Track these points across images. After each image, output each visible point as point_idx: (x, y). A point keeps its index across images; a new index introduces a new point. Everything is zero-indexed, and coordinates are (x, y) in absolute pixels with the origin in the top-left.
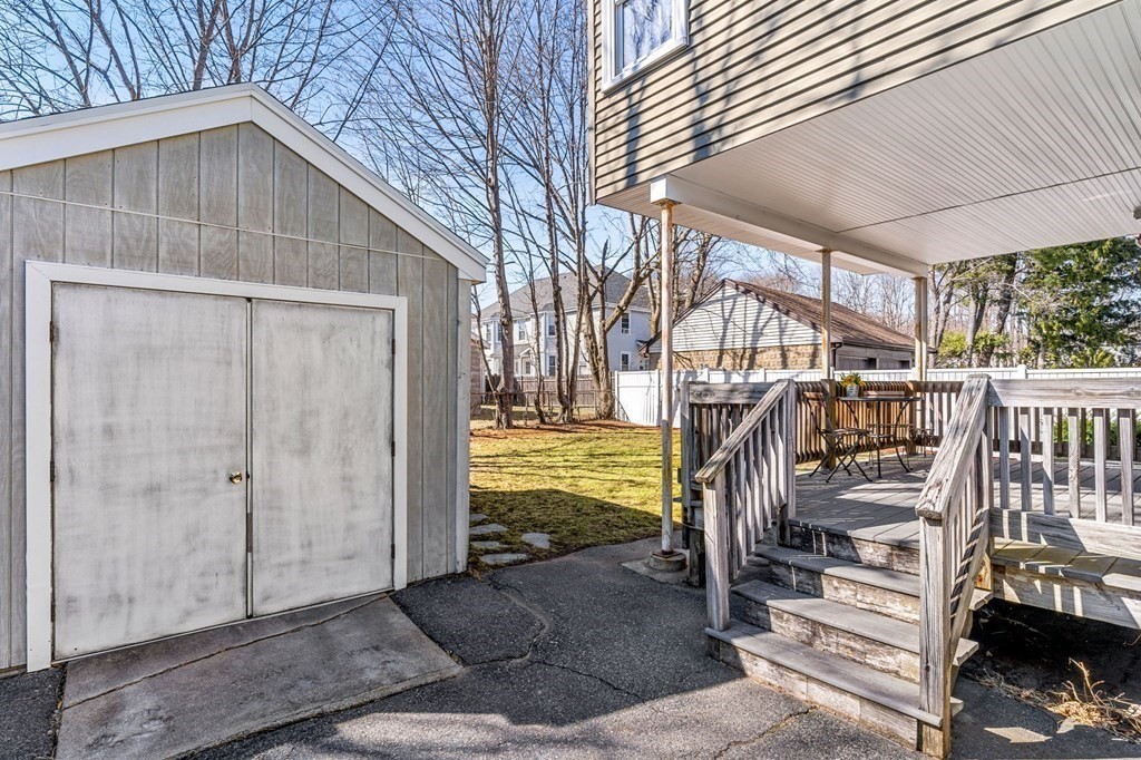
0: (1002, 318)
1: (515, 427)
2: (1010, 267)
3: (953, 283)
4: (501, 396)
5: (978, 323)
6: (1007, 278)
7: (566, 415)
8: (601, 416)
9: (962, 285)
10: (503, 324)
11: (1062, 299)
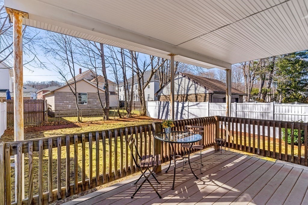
0: (270, 84)
1: (110, 120)
2: (272, 70)
3: (255, 74)
4: (105, 110)
5: (262, 85)
6: (271, 73)
7: (129, 115)
8: (142, 115)
9: (258, 74)
10: (105, 86)
11: (287, 79)
